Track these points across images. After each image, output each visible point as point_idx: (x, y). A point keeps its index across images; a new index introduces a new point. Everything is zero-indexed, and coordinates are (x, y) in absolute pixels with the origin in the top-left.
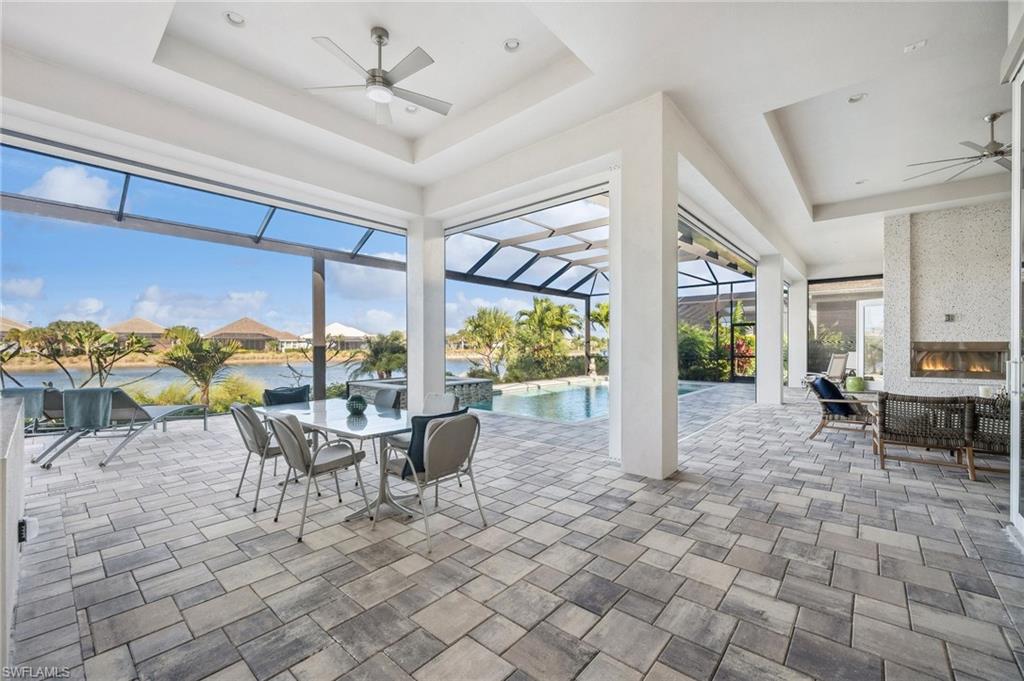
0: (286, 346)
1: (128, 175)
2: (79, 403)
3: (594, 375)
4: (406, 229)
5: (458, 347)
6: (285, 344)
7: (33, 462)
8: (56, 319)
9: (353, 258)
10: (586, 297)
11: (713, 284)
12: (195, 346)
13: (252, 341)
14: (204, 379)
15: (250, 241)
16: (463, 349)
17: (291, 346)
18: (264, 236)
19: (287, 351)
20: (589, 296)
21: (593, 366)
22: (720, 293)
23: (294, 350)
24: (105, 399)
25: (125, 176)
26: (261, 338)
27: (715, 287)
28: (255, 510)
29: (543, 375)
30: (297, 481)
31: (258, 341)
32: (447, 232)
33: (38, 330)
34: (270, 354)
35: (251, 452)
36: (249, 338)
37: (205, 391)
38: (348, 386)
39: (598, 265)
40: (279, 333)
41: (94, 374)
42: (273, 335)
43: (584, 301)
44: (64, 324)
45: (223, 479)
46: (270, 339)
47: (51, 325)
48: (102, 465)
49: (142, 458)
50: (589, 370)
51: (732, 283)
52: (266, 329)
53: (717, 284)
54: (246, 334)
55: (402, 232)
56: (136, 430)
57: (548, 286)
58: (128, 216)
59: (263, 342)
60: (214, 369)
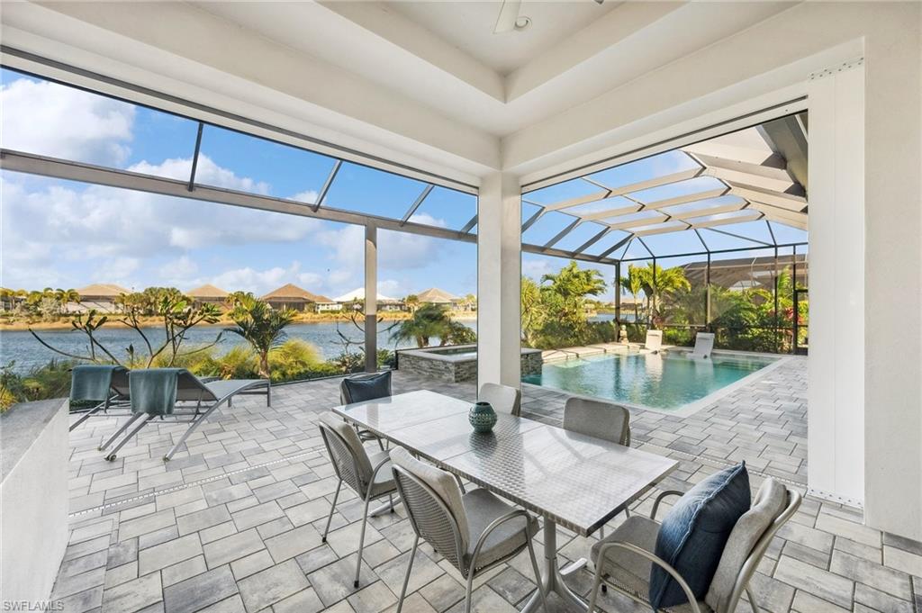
0: (321, 308)
1: (202, 122)
2: (145, 386)
3: (625, 342)
4: (477, 188)
5: (466, 309)
6: (320, 306)
7: (100, 449)
8: (149, 287)
9: (402, 226)
10: (617, 263)
11: (771, 246)
12: (257, 312)
13: (295, 303)
14: (264, 346)
15: (309, 211)
16: (470, 311)
17: (325, 308)
18: (321, 205)
19: (322, 312)
20: (619, 262)
21: (624, 333)
22: (779, 255)
23: (327, 312)
24: (170, 382)
25: (198, 123)
26: (302, 301)
27: (774, 249)
28: (356, 584)
29: (572, 340)
30: (393, 511)
31: (299, 304)
32: (525, 189)
33: (137, 294)
34: (309, 315)
35: (341, 480)
36: (292, 301)
37: (264, 357)
38: (397, 354)
39: (633, 230)
40: (315, 297)
41: (168, 341)
42: (311, 299)
43: (614, 267)
44: (155, 289)
45: (300, 498)
46: (309, 302)
47: (146, 290)
48: (166, 459)
49: (209, 447)
50: (619, 337)
51: (794, 245)
52: (305, 293)
53: (776, 246)
54: (290, 298)
55: (474, 191)
56: (203, 414)
57: (583, 252)
58: (199, 186)
59: (303, 304)
60: (272, 335)
